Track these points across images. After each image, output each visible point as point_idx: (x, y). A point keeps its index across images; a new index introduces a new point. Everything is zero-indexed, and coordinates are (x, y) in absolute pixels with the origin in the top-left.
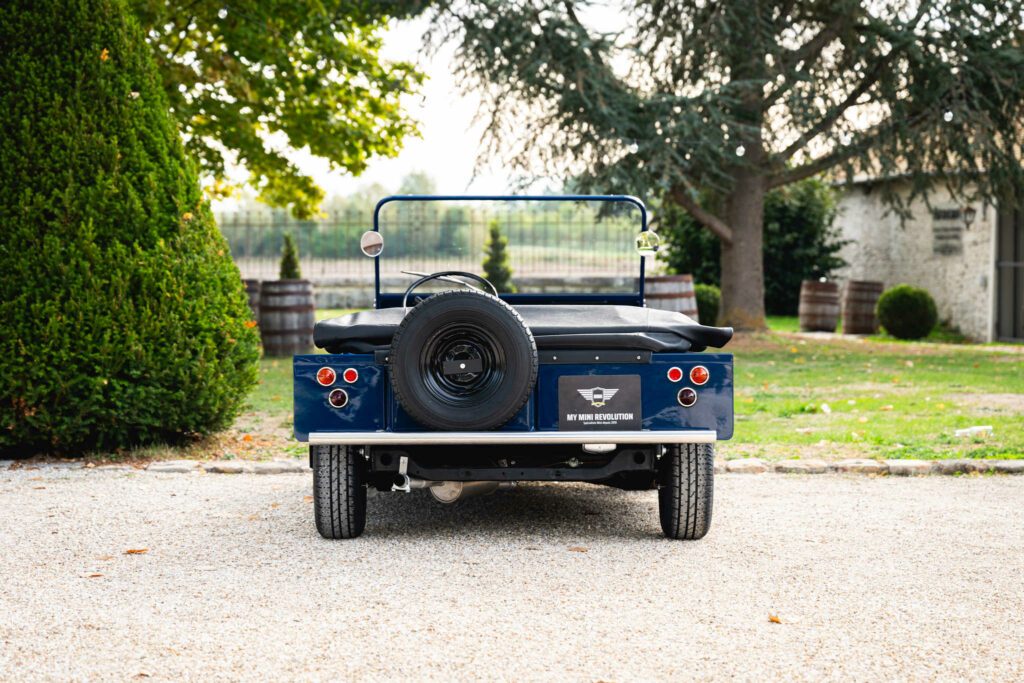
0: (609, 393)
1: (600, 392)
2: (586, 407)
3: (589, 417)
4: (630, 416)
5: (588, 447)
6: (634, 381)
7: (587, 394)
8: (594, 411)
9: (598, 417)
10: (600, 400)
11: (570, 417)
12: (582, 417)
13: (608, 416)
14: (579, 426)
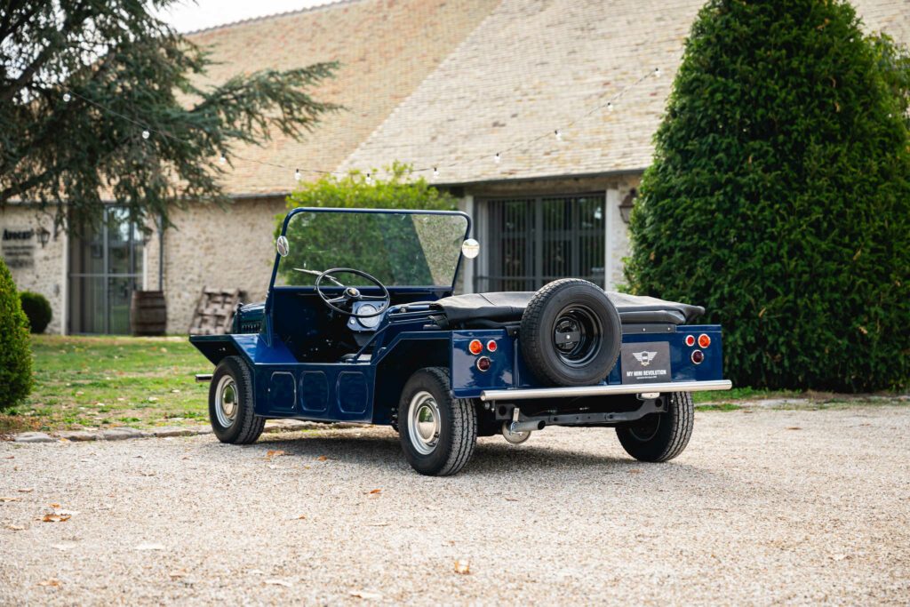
0: (651, 355)
1: (646, 355)
2: (638, 366)
3: (640, 373)
4: (663, 372)
5: (644, 395)
6: (666, 344)
7: (638, 356)
8: (643, 368)
9: (645, 373)
10: (646, 361)
11: (629, 374)
12: (636, 374)
13: (651, 372)
14: (634, 381)
